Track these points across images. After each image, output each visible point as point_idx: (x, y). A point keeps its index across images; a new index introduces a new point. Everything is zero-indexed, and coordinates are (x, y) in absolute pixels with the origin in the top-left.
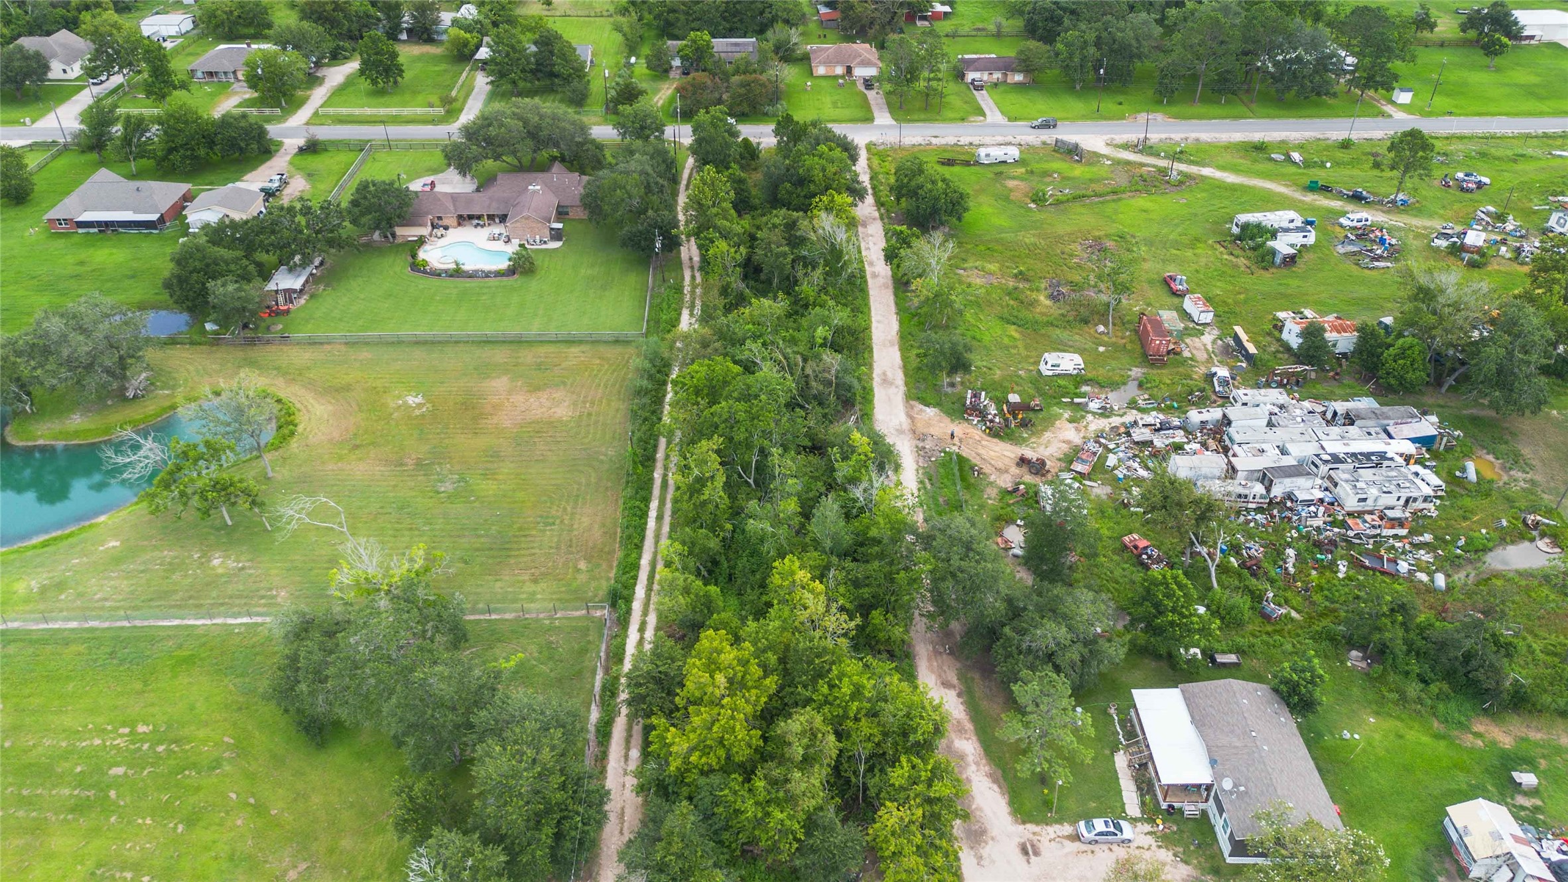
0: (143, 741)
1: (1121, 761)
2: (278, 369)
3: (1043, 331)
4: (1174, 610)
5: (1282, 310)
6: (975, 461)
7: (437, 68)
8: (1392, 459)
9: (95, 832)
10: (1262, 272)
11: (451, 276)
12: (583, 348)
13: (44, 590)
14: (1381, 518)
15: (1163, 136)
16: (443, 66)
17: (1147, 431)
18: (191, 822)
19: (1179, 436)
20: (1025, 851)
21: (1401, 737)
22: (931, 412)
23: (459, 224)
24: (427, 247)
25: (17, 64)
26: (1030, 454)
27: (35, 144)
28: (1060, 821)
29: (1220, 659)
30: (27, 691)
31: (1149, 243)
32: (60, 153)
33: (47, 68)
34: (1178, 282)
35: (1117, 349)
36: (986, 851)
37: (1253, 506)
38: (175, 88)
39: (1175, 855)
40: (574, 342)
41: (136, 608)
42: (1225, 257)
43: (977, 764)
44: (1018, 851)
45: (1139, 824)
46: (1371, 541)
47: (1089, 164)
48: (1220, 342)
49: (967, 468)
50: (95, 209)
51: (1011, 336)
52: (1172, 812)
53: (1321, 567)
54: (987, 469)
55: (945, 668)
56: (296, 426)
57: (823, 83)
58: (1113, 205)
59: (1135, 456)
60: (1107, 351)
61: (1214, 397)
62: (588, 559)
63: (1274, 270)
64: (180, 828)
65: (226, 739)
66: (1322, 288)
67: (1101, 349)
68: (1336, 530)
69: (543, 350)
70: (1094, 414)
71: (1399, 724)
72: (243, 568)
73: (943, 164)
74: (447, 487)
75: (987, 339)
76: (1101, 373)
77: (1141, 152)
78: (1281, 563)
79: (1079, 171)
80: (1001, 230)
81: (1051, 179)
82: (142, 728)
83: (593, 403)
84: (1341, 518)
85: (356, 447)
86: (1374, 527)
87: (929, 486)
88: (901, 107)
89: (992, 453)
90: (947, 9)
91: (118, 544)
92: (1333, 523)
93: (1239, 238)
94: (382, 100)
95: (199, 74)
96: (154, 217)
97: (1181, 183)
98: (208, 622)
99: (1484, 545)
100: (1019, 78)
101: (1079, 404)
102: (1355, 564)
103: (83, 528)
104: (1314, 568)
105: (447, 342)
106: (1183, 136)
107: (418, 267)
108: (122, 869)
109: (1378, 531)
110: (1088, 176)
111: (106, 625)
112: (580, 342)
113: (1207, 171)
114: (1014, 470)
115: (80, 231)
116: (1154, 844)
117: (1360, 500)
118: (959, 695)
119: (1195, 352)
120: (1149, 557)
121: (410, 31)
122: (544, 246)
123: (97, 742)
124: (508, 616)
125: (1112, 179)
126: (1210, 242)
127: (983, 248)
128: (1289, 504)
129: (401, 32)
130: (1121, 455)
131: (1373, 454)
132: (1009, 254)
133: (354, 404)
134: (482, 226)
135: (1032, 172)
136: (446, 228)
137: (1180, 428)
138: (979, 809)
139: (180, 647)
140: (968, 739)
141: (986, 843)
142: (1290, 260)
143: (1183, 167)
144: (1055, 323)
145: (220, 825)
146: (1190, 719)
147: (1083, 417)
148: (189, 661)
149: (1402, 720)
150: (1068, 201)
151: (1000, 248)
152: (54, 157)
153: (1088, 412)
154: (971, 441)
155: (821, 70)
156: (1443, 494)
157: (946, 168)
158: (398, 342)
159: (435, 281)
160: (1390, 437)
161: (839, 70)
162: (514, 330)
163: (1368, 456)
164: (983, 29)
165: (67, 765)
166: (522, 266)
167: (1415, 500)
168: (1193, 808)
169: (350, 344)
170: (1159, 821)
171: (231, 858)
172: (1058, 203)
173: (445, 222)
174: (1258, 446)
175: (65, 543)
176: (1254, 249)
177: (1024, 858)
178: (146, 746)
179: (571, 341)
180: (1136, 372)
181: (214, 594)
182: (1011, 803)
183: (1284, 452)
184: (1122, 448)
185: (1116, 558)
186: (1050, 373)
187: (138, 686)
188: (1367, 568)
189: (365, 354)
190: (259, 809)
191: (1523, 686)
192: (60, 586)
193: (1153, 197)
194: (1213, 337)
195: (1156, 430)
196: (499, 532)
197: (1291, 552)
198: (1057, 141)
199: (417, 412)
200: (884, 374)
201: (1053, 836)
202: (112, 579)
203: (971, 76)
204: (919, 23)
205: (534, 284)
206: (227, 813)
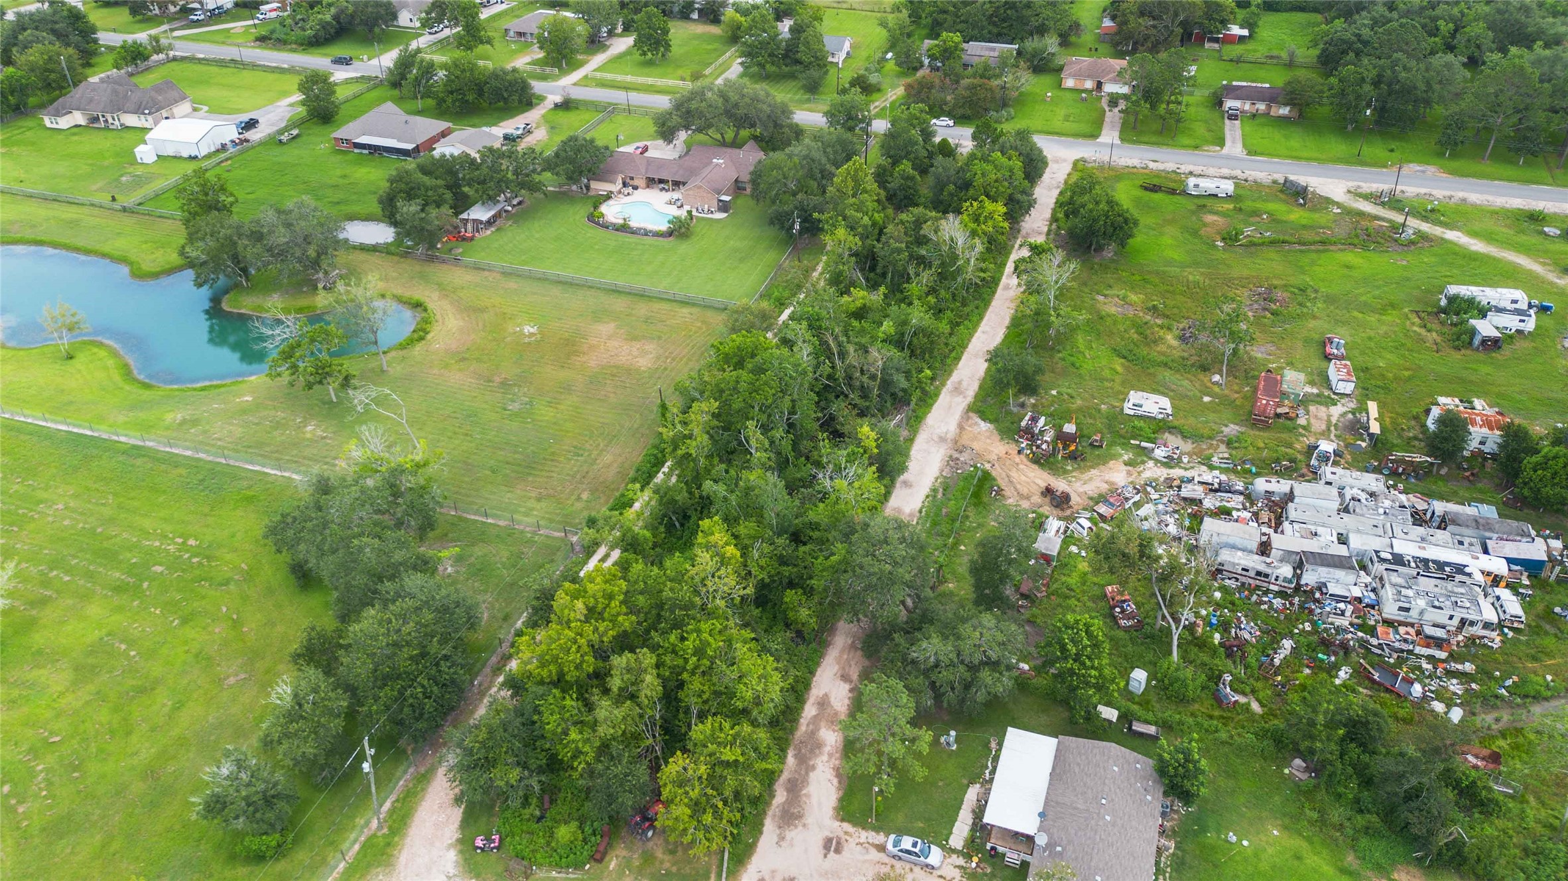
0: (187, 551)
1: (972, 794)
2: (439, 285)
3: (1152, 370)
4: (1077, 659)
5: (1447, 395)
6: (1002, 483)
7: (710, 47)
8: (1469, 575)
9: (119, 609)
10: (1453, 352)
11: (617, 230)
12: (695, 310)
13: (184, 422)
14: (1418, 633)
15: (1423, 191)
16: (716, 45)
17: (1200, 488)
18: (185, 621)
19: (1236, 501)
20: (828, 846)
21: (1298, 858)
22: (984, 426)
23: (648, 187)
24: (611, 202)
25: (370, 9)
26: (1060, 485)
27: (362, 77)
28: (877, 830)
29: (1138, 727)
30: (133, 494)
31: (1330, 300)
32: (375, 87)
33: (394, 16)
34: (1334, 345)
35: (1224, 402)
36: (790, 834)
37: (1276, 588)
38: (482, 42)
40: (688, 303)
41: (237, 451)
42: (1415, 328)
43: (830, 755)
44: (821, 843)
45: (954, 856)
46: (1395, 655)
47: (1314, 209)
48: (1350, 416)
49: (987, 486)
50: (371, 134)
51: (1114, 370)
52: (994, 854)
53: (1317, 666)
54: (1008, 492)
55: (853, 663)
56: (427, 333)
57: (1068, 95)
58: (1314, 256)
59: (1175, 511)
60: (1210, 402)
61: (1304, 471)
62: (593, 491)
63: (1468, 352)
64: (176, 622)
65: (243, 565)
66: (1517, 381)
67: (1206, 399)
68: (1360, 634)
69: (657, 306)
70: (1157, 461)
71: (1305, 844)
72: (325, 438)
73: (1146, 189)
74: (516, 406)
75: (1088, 366)
76: (1189, 423)
77: (1383, 204)
78: (1271, 652)
79: (1297, 215)
80: (1170, 262)
81: (1258, 219)
82: (192, 542)
83: (673, 360)
84: (1372, 623)
85: (463, 359)
86: (1405, 641)
87: (940, 496)
88: (1134, 128)
89: (1023, 478)
90: (1245, 32)
91: (250, 399)
92: (1360, 627)
93: (1444, 311)
94: (646, 70)
95: (512, 33)
96: (410, 146)
97: (1412, 243)
98: (279, 473)
99: (1539, 692)
100: (1285, 111)
101: (1145, 448)
102: (1361, 674)
103: (233, 383)
104: (1308, 667)
105: (583, 286)
106: (1448, 193)
107: (595, 219)
108: (121, 643)
109: (1411, 647)
110: (1304, 222)
111: (210, 458)
112: (694, 305)
113: (1451, 235)
114: (1037, 499)
115: (356, 151)
116: (958, 878)
117: (1401, 609)
118: (851, 691)
119: (1313, 421)
120: (1123, 611)
121: (700, 11)
122: (710, 216)
123: (157, 544)
124: (501, 523)
125: (1329, 228)
126: (1406, 310)
127: (1137, 277)
128: (1317, 595)
129: (693, 11)
130: (1161, 507)
131: (1448, 564)
132: (1163, 288)
133: (480, 325)
134: (667, 191)
135: (1240, 209)
136: (635, 188)
137: (1241, 493)
138: (808, 796)
139: (250, 487)
140: (834, 731)
141: (796, 827)
142: (1492, 344)
143: (1425, 227)
144: (1170, 364)
145: (204, 628)
146: (1050, 770)
147: (1143, 462)
148: (250, 500)
149: (1311, 843)
150: (1262, 244)
151: (1156, 280)
152: (369, 90)
153: (1151, 459)
154: (1008, 462)
155: (1070, 83)
156: (1522, 626)
157: (1148, 193)
158: (543, 279)
159: (601, 232)
160: (1486, 551)
161: (1089, 84)
162: (641, 283)
163: (1441, 565)
164: (1278, 57)
165: (129, 555)
166: (679, 230)
167: (1472, 623)
168: (1016, 857)
169: (506, 274)
170: (975, 859)
171: (197, 656)
172: (1252, 244)
173: (636, 182)
174: (1313, 528)
175: (217, 391)
176: (1454, 325)
177: (823, 852)
178: (187, 556)
179: (685, 303)
180: (1232, 429)
181: (295, 452)
182: (841, 800)
183: (1342, 540)
184: (1165, 500)
185: (1089, 604)
186: (1132, 412)
187: (206, 510)
188: (1374, 681)
189: (512, 284)
190: (236, 624)
191: (1464, 843)
192: (195, 422)
193: (1368, 254)
194: (1345, 409)
195: (1211, 490)
196: (534, 452)
197: (1287, 644)
198: (1286, 180)
199: (527, 340)
200: (960, 382)
201: (863, 840)
202: (232, 424)
203: (1229, 104)
204: (1207, 45)
205: (684, 247)
206: (213, 621)
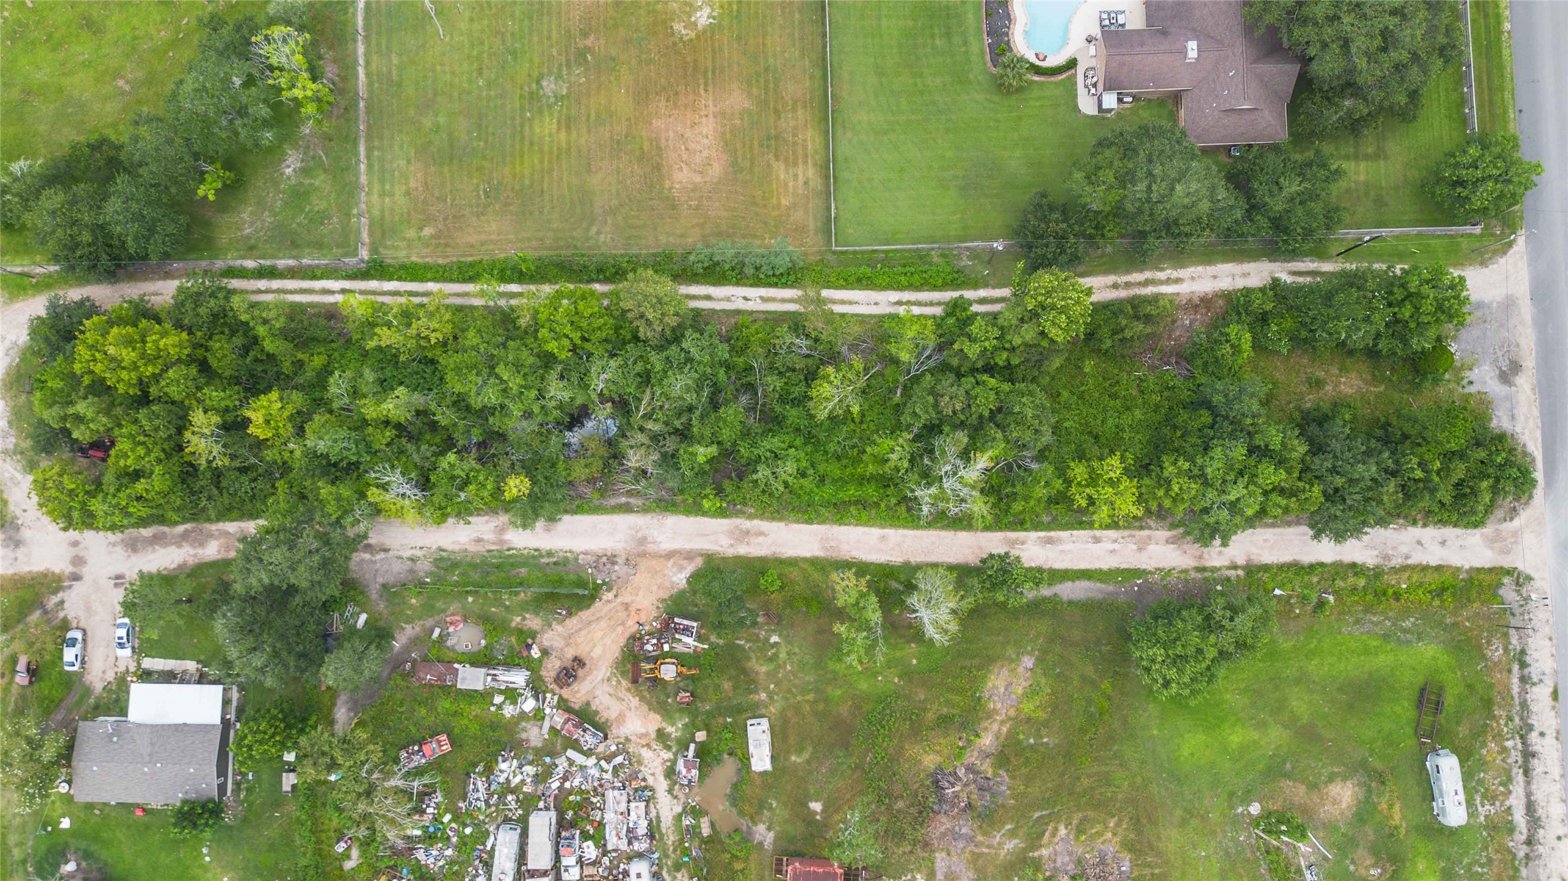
1: (191, 666)
12: (816, 183)
20: (118, 577)
22: (682, 578)
26: (595, 672)
36: (120, 551)
39: (109, 683)
40: (828, 169)
43: (195, 555)
44: (117, 572)
45: (135, 664)
49: (574, 603)
70: (673, 762)
87: (545, 560)
112: (827, 177)
116: (119, 670)
124: (363, 178)
140: (219, 551)
141: (127, 551)
147: (667, 748)
153: (675, 755)
180: (762, 836)
